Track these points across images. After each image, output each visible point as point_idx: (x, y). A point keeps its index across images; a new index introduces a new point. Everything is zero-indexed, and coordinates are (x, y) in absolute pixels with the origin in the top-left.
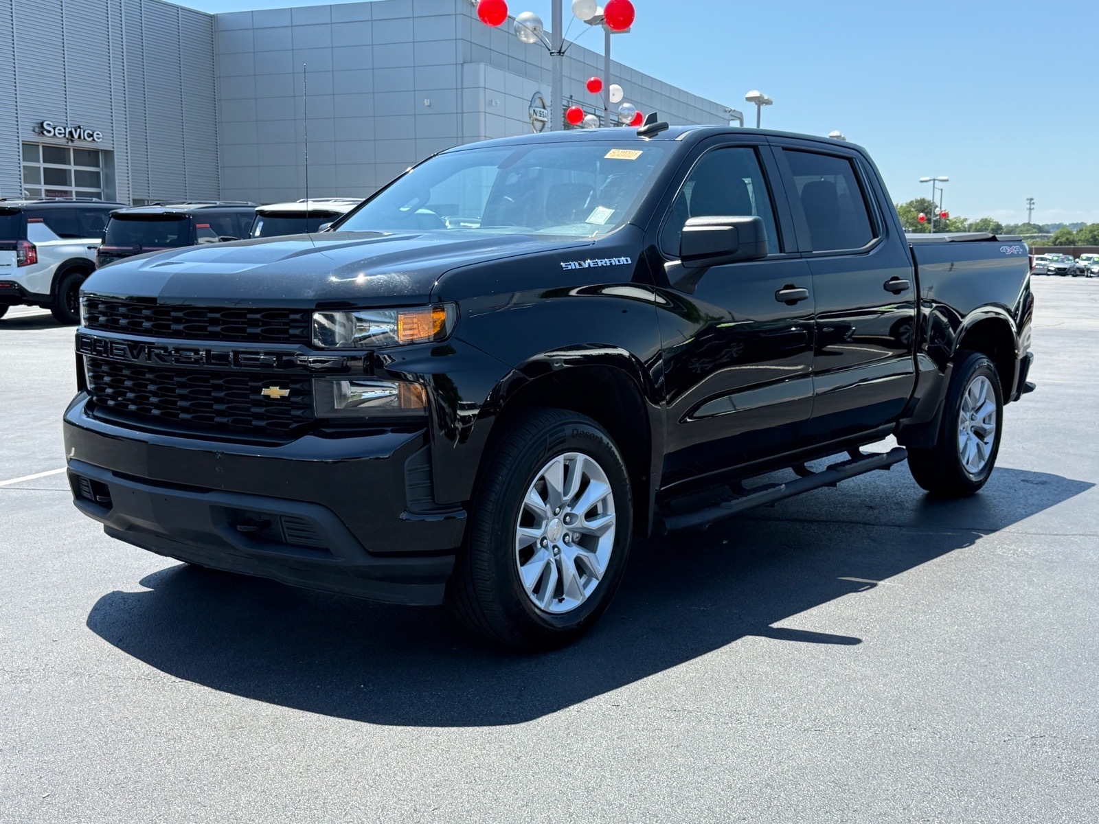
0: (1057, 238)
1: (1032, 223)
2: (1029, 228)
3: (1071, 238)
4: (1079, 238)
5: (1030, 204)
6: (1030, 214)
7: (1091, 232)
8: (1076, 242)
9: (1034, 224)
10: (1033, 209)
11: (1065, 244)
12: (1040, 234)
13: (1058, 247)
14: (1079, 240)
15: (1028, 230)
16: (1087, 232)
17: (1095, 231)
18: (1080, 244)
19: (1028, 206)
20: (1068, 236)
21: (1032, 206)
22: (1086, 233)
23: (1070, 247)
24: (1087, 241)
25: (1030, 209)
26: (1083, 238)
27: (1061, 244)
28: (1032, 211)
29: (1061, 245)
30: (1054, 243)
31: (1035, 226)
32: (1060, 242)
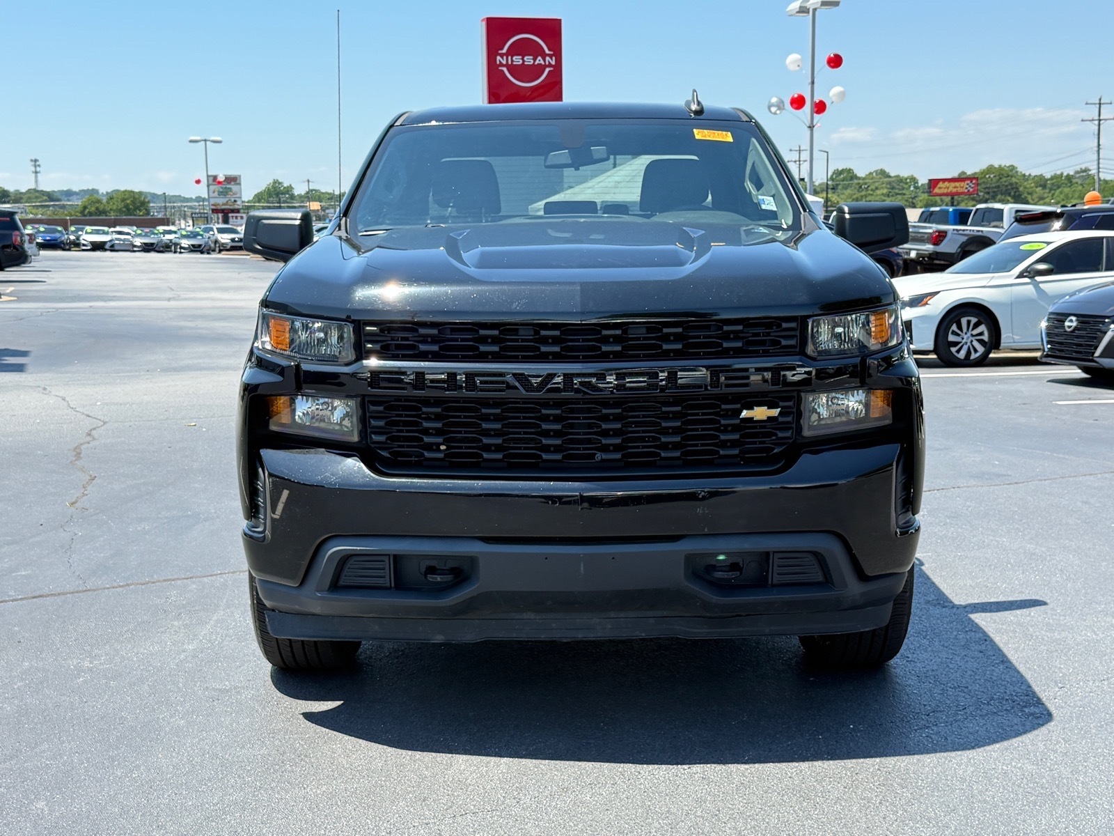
0: (85, 208)
1: (40, 188)
2: (37, 194)
3: (101, 208)
4: (110, 207)
5: (35, 166)
6: (36, 177)
7: (123, 200)
8: (107, 212)
9: (42, 191)
10: (39, 172)
11: (96, 214)
12: (52, 203)
13: (88, 218)
14: (111, 210)
15: (37, 197)
16: (119, 200)
17: (126, 199)
18: (112, 214)
19: (33, 169)
20: (97, 205)
21: (38, 169)
22: (117, 201)
23: (101, 217)
24: (120, 211)
25: (36, 172)
26: (115, 207)
27: (90, 214)
28: (39, 175)
29: (90, 216)
30: (82, 212)
31: (43, 193)
32: (89, 212)
